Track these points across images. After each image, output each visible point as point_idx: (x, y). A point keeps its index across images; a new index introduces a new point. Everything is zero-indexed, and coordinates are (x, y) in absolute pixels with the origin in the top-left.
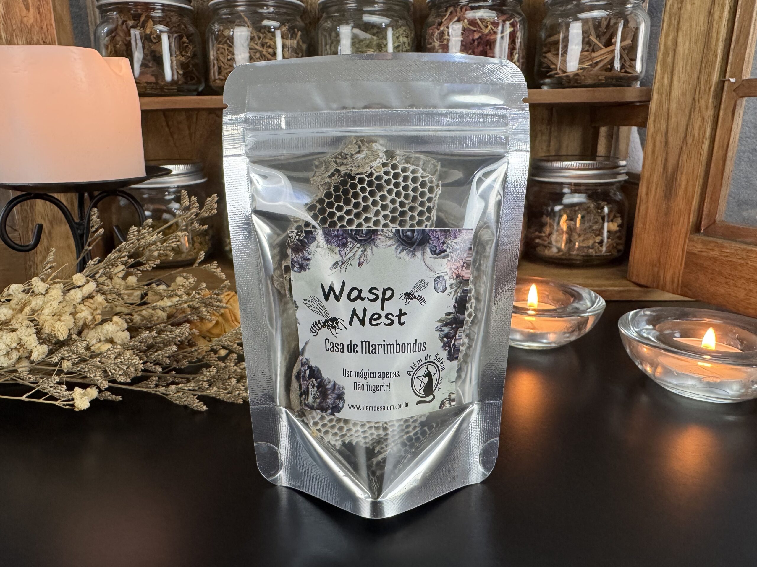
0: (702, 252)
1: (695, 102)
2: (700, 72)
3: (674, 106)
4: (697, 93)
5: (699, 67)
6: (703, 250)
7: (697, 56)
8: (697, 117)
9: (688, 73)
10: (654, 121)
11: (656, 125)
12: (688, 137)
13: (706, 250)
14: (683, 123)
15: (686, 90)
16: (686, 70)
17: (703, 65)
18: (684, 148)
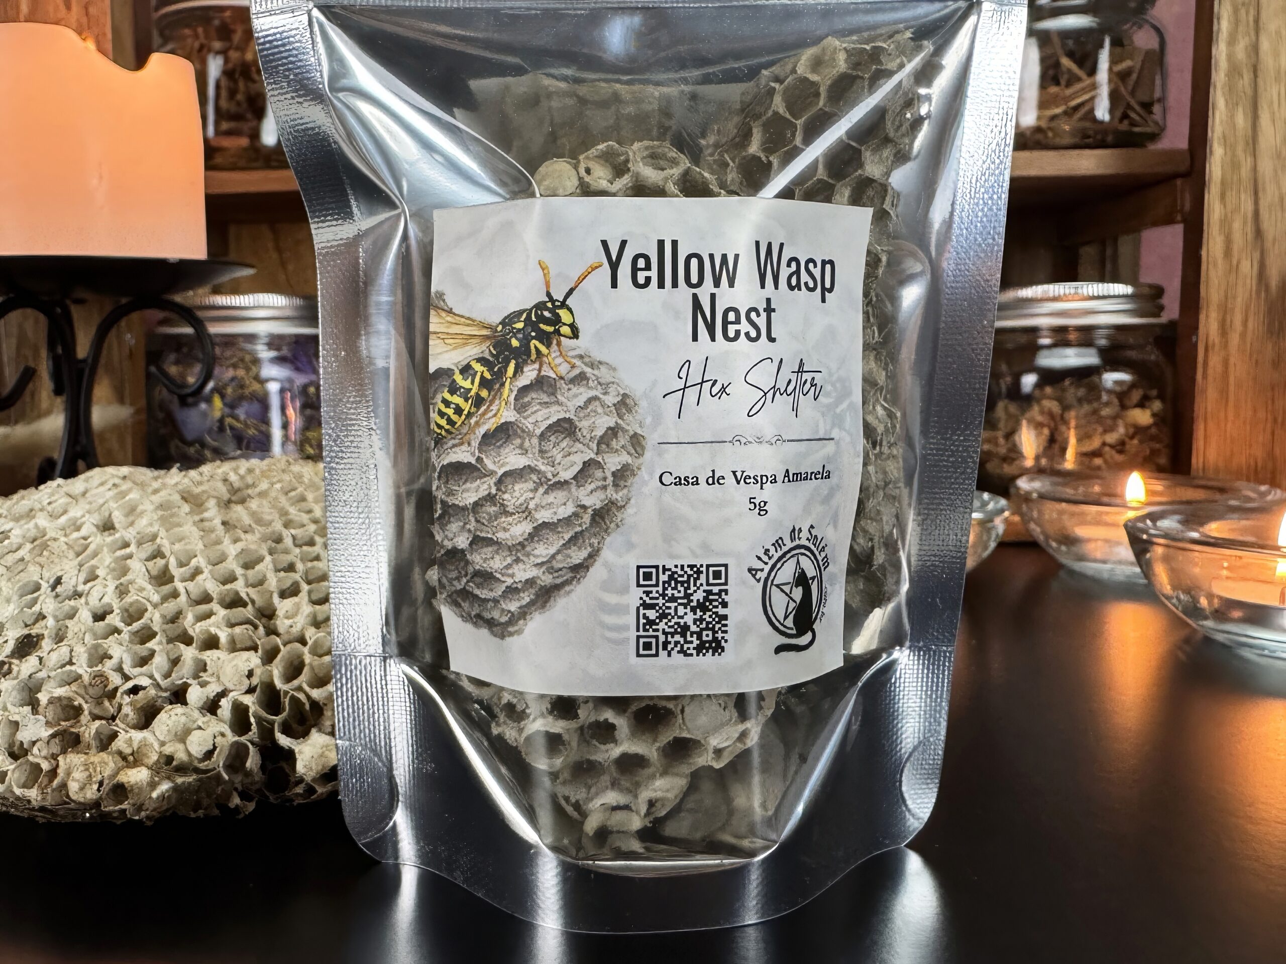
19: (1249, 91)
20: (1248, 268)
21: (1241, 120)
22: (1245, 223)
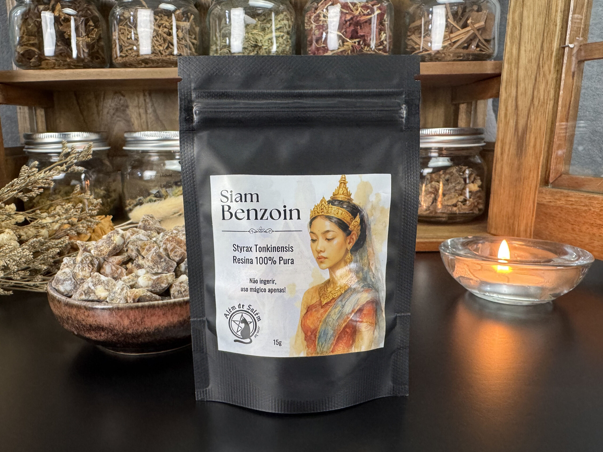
0: (550, 202)
1: (540, 69)
2: (543, 42)
3: (522, 73)
4: (541, 59)
5: (542, 37)
6: (551, 200)
7: (539, 27)
8: (541, 81)
9: (533, 43)
10: (506, 89)
11: (507, 92)
12: (535, 99)
13: (554, 200)
14: (531, 86)
15: (532, 59)
16: (531, 40)
17: (545, 34)
18: (532, 109)
19: (518, 37)
20: (512, 123)
21: (515, 51)
22: (512, 101)
